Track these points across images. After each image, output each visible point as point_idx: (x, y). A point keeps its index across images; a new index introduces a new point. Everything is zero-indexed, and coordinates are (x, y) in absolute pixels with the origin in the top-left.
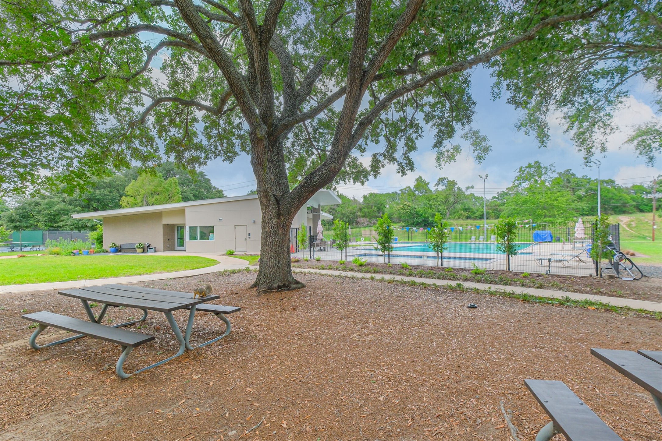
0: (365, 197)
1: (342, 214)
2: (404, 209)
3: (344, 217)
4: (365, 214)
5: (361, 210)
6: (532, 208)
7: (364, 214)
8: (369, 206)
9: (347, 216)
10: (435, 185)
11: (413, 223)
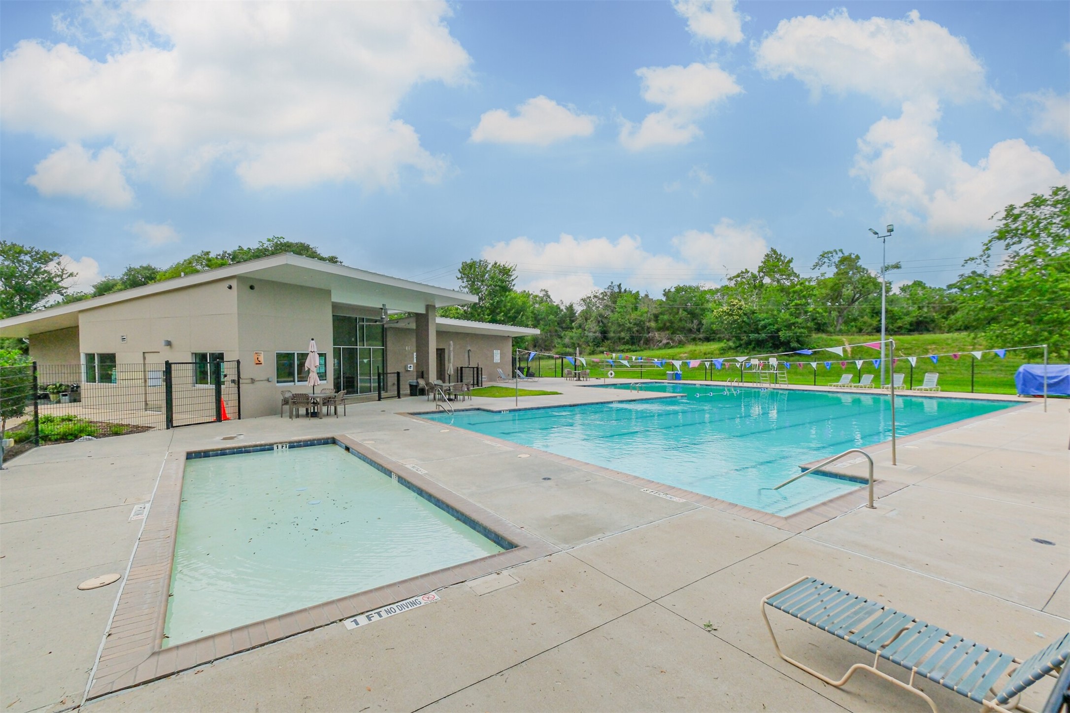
0: (666, 293)
1: (620, 325)
2: (732, 315)
3: (622, 331)
4: (665, 324)
5: (656, 317)
6: (1034, 304)
7: (661, 325)
8: (673, 311)
9: (629, 329)
10: (815, 266)
11: (749, 343)
